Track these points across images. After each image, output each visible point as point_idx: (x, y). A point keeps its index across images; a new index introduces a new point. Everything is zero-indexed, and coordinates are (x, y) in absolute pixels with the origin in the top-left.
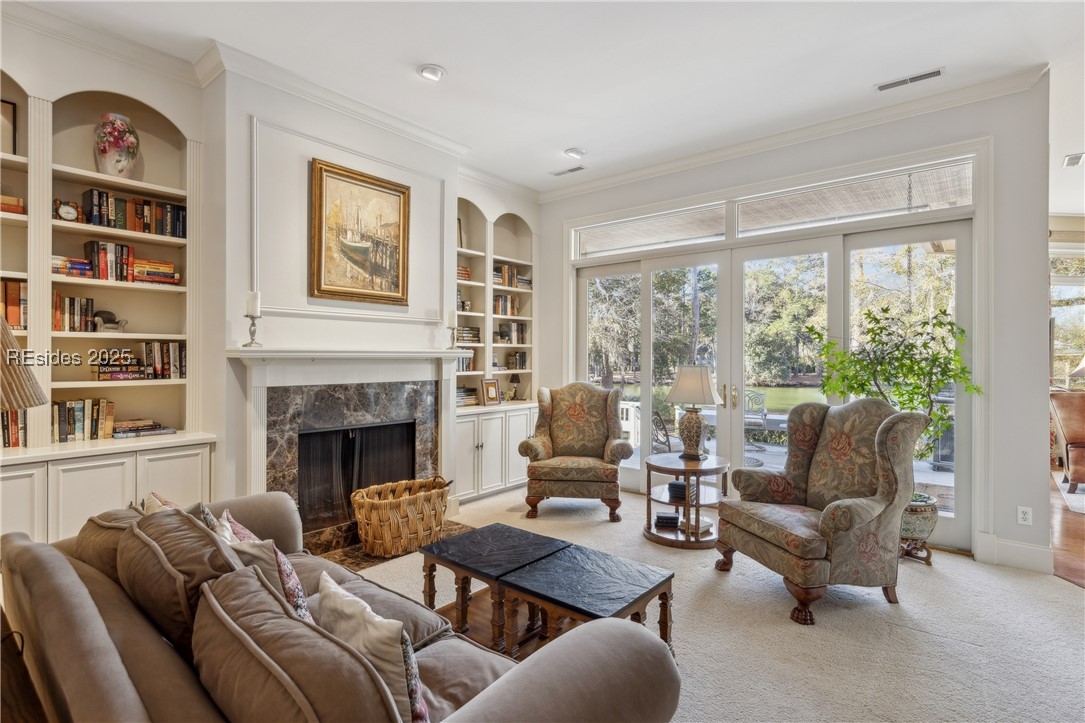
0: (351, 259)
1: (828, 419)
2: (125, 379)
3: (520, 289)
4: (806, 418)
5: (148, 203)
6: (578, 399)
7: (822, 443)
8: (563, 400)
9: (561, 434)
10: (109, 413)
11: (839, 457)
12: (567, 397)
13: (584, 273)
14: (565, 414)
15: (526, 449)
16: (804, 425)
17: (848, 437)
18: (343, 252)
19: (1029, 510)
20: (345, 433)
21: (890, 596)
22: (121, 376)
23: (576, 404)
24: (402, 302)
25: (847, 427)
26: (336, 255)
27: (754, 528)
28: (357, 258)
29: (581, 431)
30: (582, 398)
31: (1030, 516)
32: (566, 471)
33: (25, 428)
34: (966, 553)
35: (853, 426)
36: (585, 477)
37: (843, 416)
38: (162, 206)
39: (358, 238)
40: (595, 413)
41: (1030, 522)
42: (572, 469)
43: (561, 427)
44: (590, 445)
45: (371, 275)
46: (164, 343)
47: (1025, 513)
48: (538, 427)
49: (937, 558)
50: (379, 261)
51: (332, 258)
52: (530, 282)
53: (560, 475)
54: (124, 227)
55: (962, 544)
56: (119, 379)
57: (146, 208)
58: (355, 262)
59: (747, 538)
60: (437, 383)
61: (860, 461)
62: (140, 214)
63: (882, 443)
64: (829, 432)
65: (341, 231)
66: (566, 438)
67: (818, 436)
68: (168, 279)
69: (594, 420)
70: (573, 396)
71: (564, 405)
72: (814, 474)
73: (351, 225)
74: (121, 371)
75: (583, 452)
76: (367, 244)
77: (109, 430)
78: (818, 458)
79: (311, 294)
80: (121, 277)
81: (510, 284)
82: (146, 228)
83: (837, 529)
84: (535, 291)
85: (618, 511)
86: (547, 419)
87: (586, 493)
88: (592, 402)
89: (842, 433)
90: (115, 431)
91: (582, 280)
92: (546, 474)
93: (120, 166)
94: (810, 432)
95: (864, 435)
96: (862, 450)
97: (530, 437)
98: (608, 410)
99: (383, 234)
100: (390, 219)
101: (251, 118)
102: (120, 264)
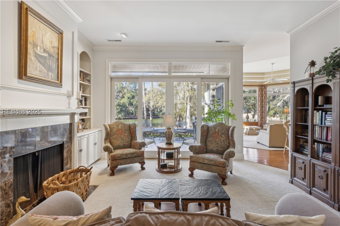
0: (39, 61)
1: (210, 129)
3: (87, 83)
4: (205, 129)
6: (120, 127)
7: (209, 135)
8: (114, 128)
9: (115, 141)
11: (216, 139)
12: (115, 127)
13: (113, 80)
14: (115, 133)
15: (106, 149)
17: (218, 133)
18: (36, 57)
19: (240, 146)
21: (231, 172)
23: (119, 129)
24: (61, 86)
25: (217, 130)
26: (32, 58)
27: (206, 162)
28: (42, 61)
29: (123, 139)
30: (121, 127)
31: (240, 147)
32: (127, 154)
35: (219, 130)
36: (133, 156)
37: (215, 127)
39: (42, 51)
40: (127, 132)
41: (240, 149)
42: (129, 154)
43: (115, 138)
44: (126, 144)
45: (48, 71)
47: (239, 147)
48: (106, 139)
50: (51, 64)
51: (31, 59)
52: (89, 81)
53: (124, 157)
58: (41, 63)
59: (203, 165)
60: (71, 124)
61: (223, 139)
63: (232, 134)
64: (211, 132)
65: (35, 46)
66: (118, 143)
67: (208, 133)
69: (126, 134)
70: (118, 126)
71: (114, 130)
72: (208, 143)
73: (39, 43)
75: (124, 147)
76: (46, 55)
78: (209, 139)
79: (20, 78)
81: (83, 81)
84: (92, 85)
85: (144, 166)
86: (108, 137)
87: (134, 161)
88: (125, 128)
89: (216, 132)
91: (113, 82)
92: (119, 157)
94: (206, 132)
95: (223, 132)
96: (223, 136)
97: (95, 144)
98: (132, 130)
99: (54, 52)
100: (56, 44)
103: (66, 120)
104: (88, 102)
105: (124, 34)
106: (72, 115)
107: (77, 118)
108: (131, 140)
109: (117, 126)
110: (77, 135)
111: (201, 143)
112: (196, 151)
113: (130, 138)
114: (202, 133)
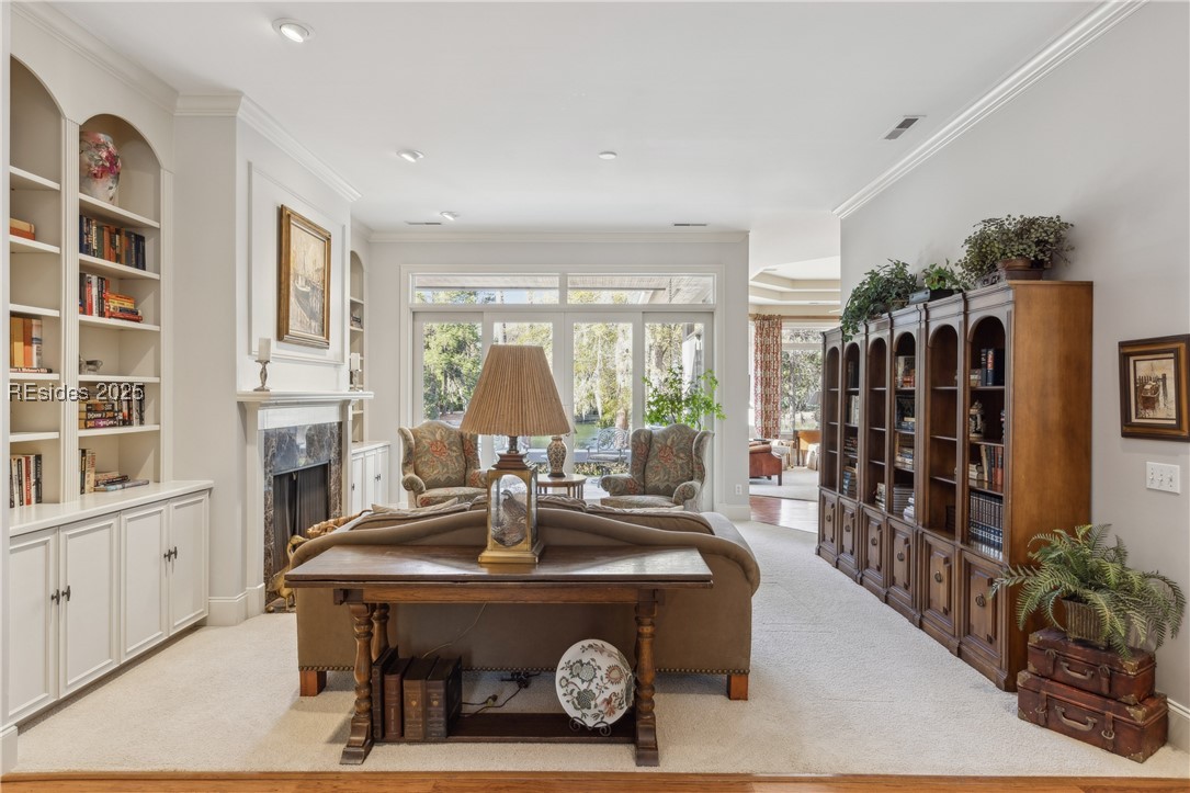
0: (300, 303)
1: (654, 439)
2: (105, 426)
4: (642, 439)
5: (118, 232)
6: (438, 437)
7: (652, 454)
8: (423, 437)
9: (426, 470)
10: (93, 465)
11: (666, 461)
12: (427, 435)
13: (418, 317)
14: (428, 451)
15: (409, 485)
16: (642, 443)
17: (671, 448)
18: (298, 298)
19: (740, 486)
20: (291, 474)
22: (102, 423)
23: (437, 441)
24: (326, 345)
25: (669, 442)
26: (295, 301)
28: (303, 302)
29: (445, 465)
30: (442, 436)
31: (741, 490)
33: (38, 483)
35: (673, 441)
37: (665, 435)
38: (128, 235)
39: (304, 283)
40: (454, 448)
41: (741, 493)
42: (460, 496)
43: (426, 463)
44: (454, 477)
45: (310, 319)
47: (738, 488)
48: (405, 464)
50: (315, 305)
52: (359, 321)
54: (103, 258)
56: (99, 427)
57: (117, 236)
58: (303, 307)
60: (340, 424)
61: (680, 462)
62: (112, 242)
63: (697, 449)
64: (656, 446)
65: (298, 276)
66: (434, 473)
67: (649, 450)
68: (133, 315)
69: (454, 454)
70: (434, 434)
71: (426, 443)
72: (649, 474)
73: (300, 272)
74: (101, 418)
75: (449, 484)
76: (309, 289)
77: (92, 484)
78: (651, 464)
79: (280, 337)
80: (102, 314)
82: (118, 259)
84: (365, 331)
86: (411, 458)
88: (451, 439)
89: (666, 446)
90: (97, 485)
91: (417, 324)
93: (111, 193)
94: (644, 447)
95: (682, 445)
96: (682, 455)
97: (378, 478)
98: (467, 444)
99: (316, 278)
100: (320, 264)
101: (250, 165)
102: (101, 299)
103: (331, 416)
106: (344, 405)
108: (466, 469)
109: (432, 433)
110: (352, 449)
111: (632, 472)
112: (617, 490)
113: (463, 463)
114: (635, 449)
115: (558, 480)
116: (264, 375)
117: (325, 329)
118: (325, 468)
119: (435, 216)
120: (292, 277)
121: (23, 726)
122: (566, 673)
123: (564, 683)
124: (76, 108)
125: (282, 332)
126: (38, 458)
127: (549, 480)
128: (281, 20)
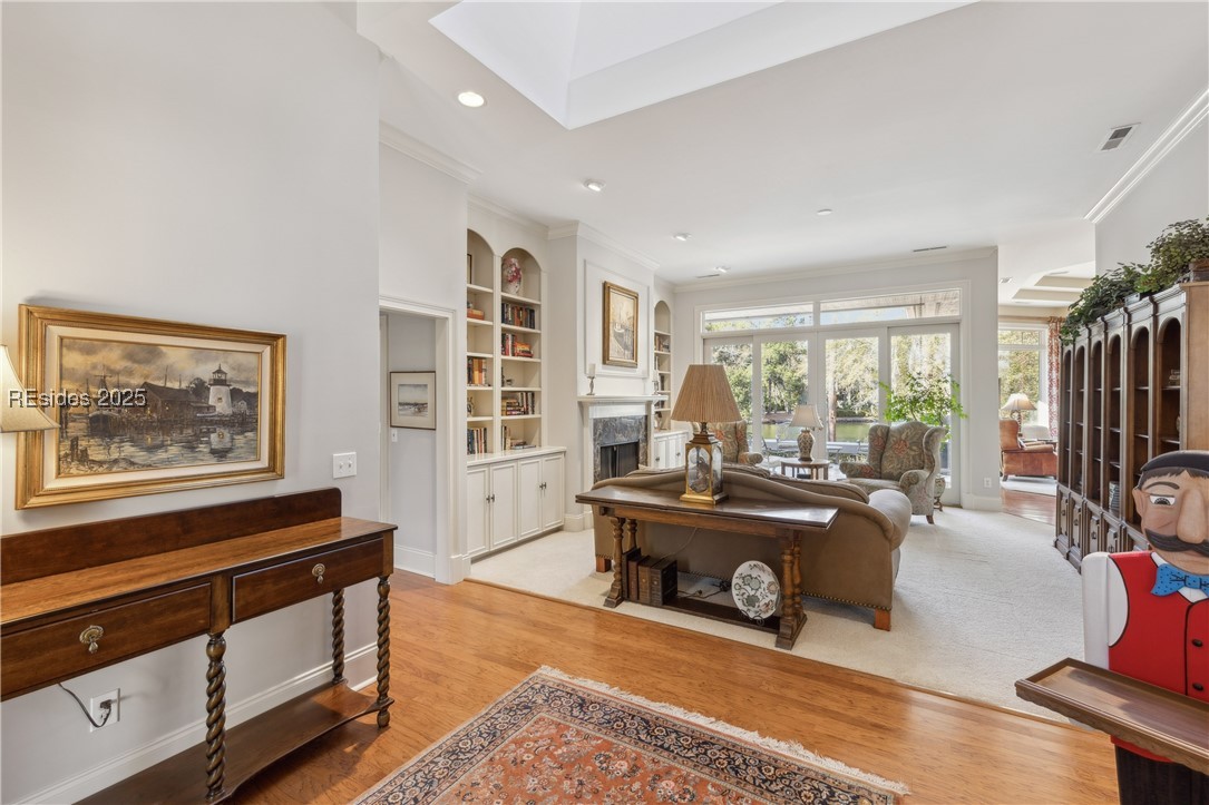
0: (618, 340)
1: (891, 433)
2: (515, 414)
3: (665, 353)
4: (879, 433)
5: (521, 309)
6: (718, 427)
7: (888, 446)
8: (709, 428)
10: (509, 435)
11: (899, 453)
12: (711, 426)
13: (707, 342)
16: (879, 437)
17: (905, 441)
18: (616, 337)
19: (990, 479)
20: (612, 447)
21: (930, 519)
22: (513, 413)
23: (717, 430)
24: (634, 366)
25: (903, 436)
26: (613, 339)
28: (620, 339)
30: (720, 426)
31: (990, 483)
33: (485, 442)
34: (959, 506)
35: (907, 436)
37: (900, 430)
38: (526, 311)
39: (620, 328)
40: (729, 436)
41: (990, 486)
44: (728, 456)
45: (625, 350)
46: (527, 392)
47: (988, 481)
49: (943, 508)
50: (628, 341)
51: (612, 341)
52: (668, 347)
54: (513, 324)
55: (956, 502)
56: (511, 414)
57: (521, 312)
58: (619, 342)
60: (646, 417)
61: (913, 453)
62: (518, 316)
63: (927, 443)
64: (892, 440)
65: (615, 324)
67: (885, 443)
68: (528, 354)
69: (729, 440)
70: (714, 425)
71: (710, 431)
72: (885, 463)
73: (617, 321)
74: (513, 410)
76: (623, 330)
77: (509, 445)
78: (887, 454)
79: (604, 363)
80: (513, 355)
81: (659, 349)
82: (521, 325)
83: (910, 484)
84: (672, 354)
88: (727, 429)
89: (901, 440)
90: (511, 445)
91: (707, 347)
93: (518, 289)
94: (881, 440)
95: (915, 440)
96: (914, 448)
97: (678, 454)
98: (739, 434)
99: (628, 324)
100: (631, 314)
101: (585, 261)
102: (513, 346)
103: (639, 411)
104: (666, 384)
105: (723, 268)
106: (648, 404)
107: (654, 409)
108: (739, 451)
110: (654, 435)
111: (869, 460)
112: (853, 473)
113: (736, 447)
114: (872, 440)
115: (806, 463)
116: (592, 385)
117: (634, 355)
118: (636, 445)
119: (714, 270)
120: (611, 325)
121: (475, 560)
122: (740, 581)
123: (737, 587)
124: (499, 247)
125: (605, 359)
126: (485, 429)
127: (799, 463)
128: (588, 182)
